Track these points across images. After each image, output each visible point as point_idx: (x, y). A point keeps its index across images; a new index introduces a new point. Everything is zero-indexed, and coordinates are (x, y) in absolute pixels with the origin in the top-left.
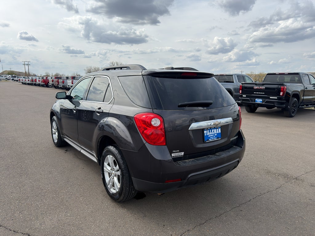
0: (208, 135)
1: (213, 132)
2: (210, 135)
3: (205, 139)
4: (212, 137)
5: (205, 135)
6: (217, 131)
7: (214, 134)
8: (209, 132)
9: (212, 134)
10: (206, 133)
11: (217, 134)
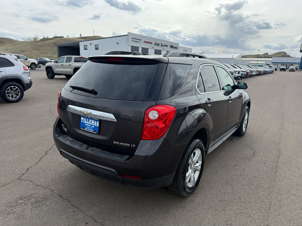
0: (85, 123)
1: (90, 122)
2: (87, 124)
3: (81, 126)
4: (88, 127)
5: (82, 122)
6: (95, 124)
7: (92, 125)
8: (87, 120)
9: (89, 124)
10: (83, 120)
11: (95, 126)
